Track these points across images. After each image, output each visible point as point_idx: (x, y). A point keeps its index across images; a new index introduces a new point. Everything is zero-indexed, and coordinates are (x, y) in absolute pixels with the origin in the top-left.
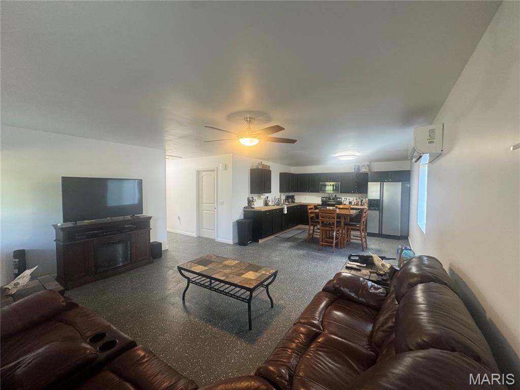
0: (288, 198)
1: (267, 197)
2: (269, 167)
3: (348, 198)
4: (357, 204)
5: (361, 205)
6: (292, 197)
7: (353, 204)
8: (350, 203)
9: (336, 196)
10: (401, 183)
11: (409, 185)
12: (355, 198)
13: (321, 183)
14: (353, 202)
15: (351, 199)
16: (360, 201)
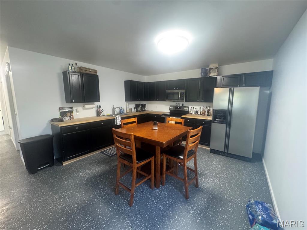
0: (137, 107)
1: (100, 107)
2: (96, 71)
3: (195, 107)
4: (204, 114)
5: (208, 115)
6: (143, 106)
7: (199, 114)
8: (197, 112)
9: (183, 104)
10: (259, 87)
11: (268, 92)
12: (202, 107)
13: (167, 91)
14: (199, 112)
15: (198, 108)
16: (206, 110)
